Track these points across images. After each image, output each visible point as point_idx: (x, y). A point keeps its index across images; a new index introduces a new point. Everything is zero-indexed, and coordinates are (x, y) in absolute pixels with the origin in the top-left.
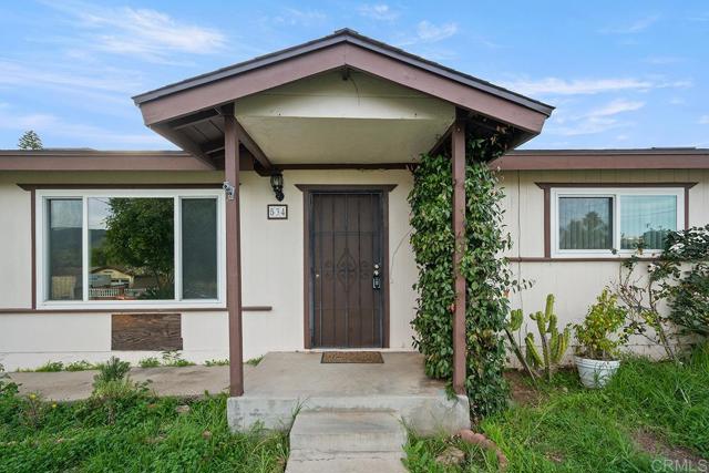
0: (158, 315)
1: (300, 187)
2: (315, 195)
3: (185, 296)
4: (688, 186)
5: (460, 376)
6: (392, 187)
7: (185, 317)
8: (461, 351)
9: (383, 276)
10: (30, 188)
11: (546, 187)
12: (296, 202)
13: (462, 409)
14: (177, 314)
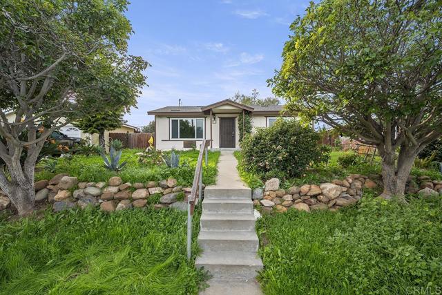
0: (192, 141)
1: (219, 117)
2: (221, 119)
3: (197, 138)
6: (236, 117)
10: (169, 118)
11: (266, 117)
12: (218, 120)
14: (195, 141)
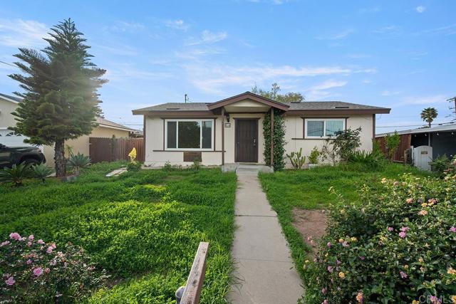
0: (196, 153)
1: (234, 118)
2: (238, 121)
3: (203, 148)
4: (346, 118)
5: (272, 163)
6: (259, 118)
7: (202, 153)
8: (272, 157)
9: (257, 143)
10: (164, 119)
11: (304, 118)
12: (233, 123)
13: (272, 169)
14: (200, 152)
